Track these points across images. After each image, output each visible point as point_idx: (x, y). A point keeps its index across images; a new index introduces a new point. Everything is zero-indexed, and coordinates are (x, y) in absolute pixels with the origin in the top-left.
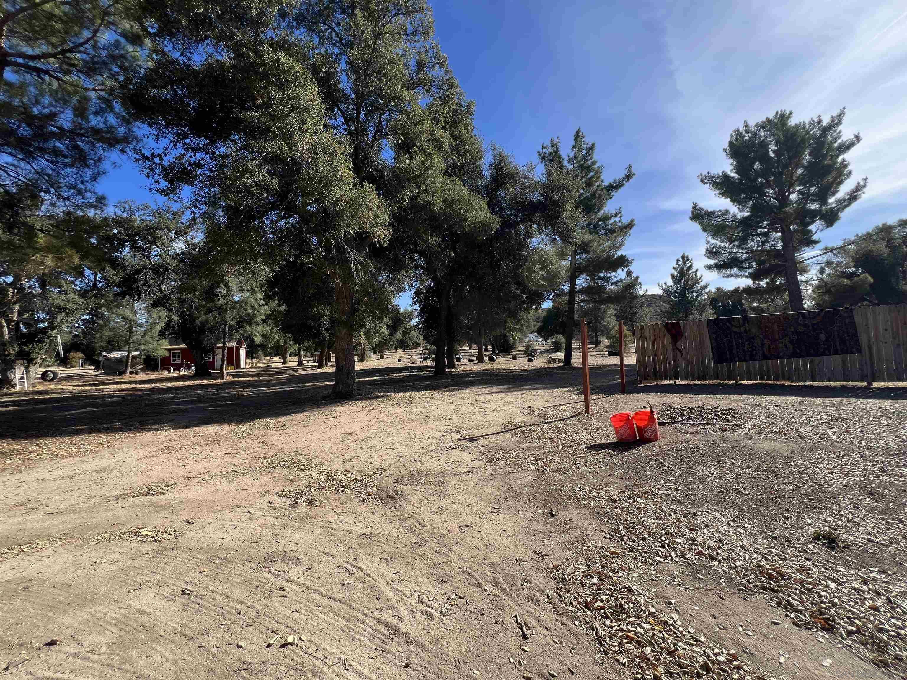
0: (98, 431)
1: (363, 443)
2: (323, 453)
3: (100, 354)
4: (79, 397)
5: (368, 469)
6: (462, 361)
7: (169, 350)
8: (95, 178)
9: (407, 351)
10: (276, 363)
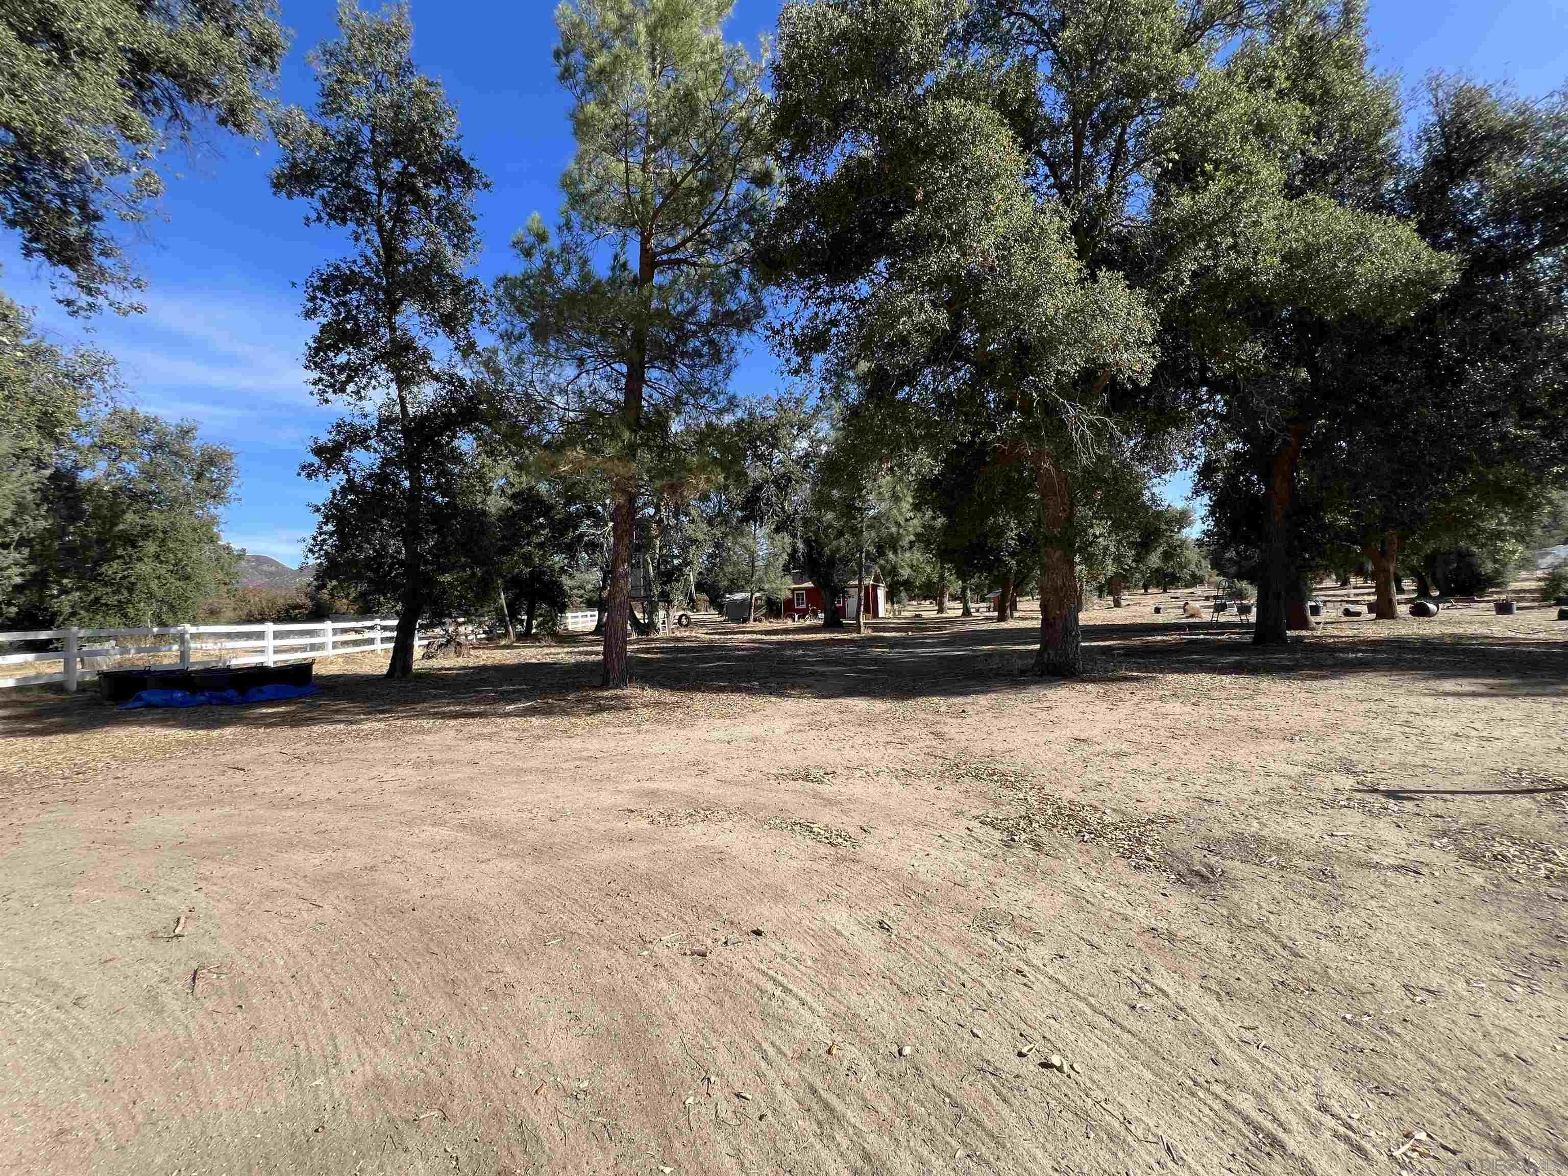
0: (739, 690)
1: (1114, 761)
2: (1040, 766)
3: (723, 596)
4: (710, 647)
5: (1138, 813)
6: (1323, 612)
7: (793, 590)
8: (727, 375)
9: (1173, 592)
10: (928, 610)
